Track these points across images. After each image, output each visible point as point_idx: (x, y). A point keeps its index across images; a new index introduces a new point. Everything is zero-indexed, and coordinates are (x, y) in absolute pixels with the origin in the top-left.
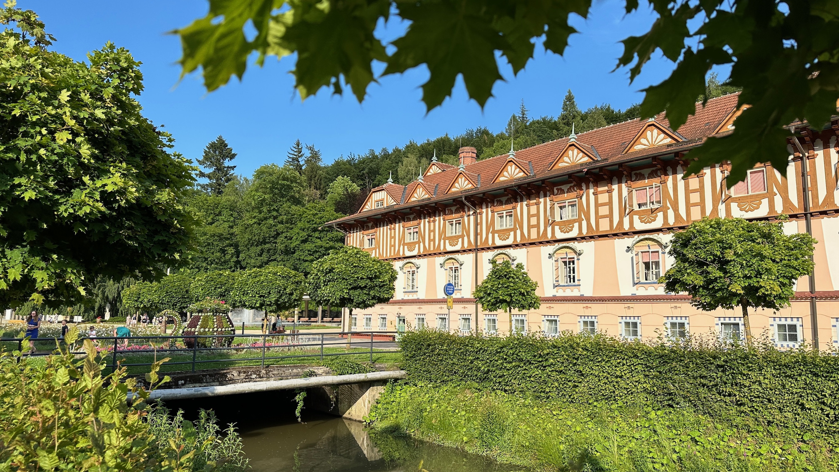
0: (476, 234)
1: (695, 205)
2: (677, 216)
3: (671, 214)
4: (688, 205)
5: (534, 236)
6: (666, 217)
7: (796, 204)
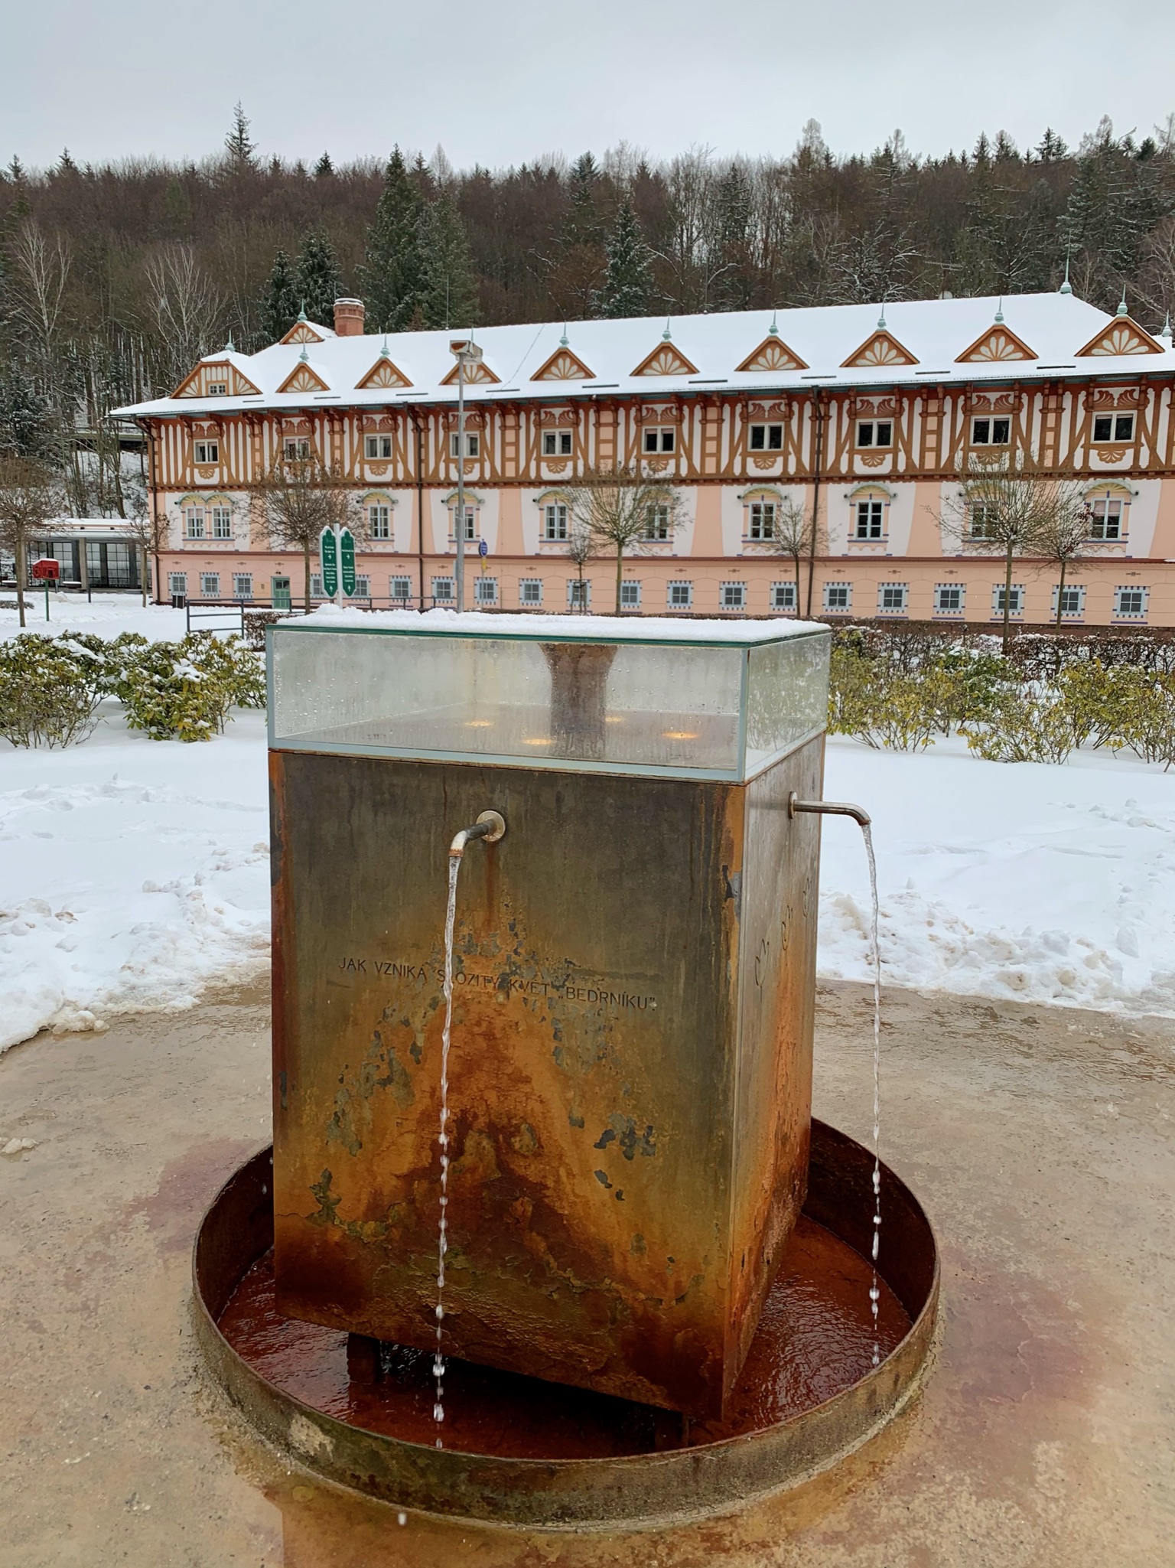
0: (420, 461)
1: (711, 455)
2: (691, 466)
3: (684, 462)
4: (704, 455)
5: (510, 473)
6: (678, 466)
7: (807, 467)
